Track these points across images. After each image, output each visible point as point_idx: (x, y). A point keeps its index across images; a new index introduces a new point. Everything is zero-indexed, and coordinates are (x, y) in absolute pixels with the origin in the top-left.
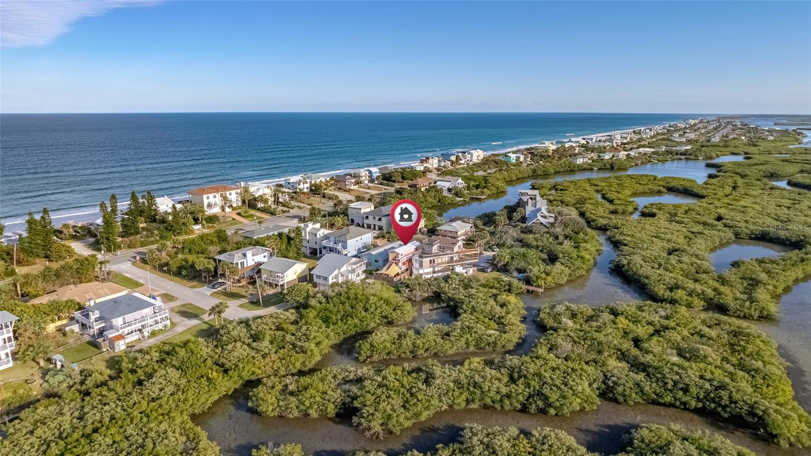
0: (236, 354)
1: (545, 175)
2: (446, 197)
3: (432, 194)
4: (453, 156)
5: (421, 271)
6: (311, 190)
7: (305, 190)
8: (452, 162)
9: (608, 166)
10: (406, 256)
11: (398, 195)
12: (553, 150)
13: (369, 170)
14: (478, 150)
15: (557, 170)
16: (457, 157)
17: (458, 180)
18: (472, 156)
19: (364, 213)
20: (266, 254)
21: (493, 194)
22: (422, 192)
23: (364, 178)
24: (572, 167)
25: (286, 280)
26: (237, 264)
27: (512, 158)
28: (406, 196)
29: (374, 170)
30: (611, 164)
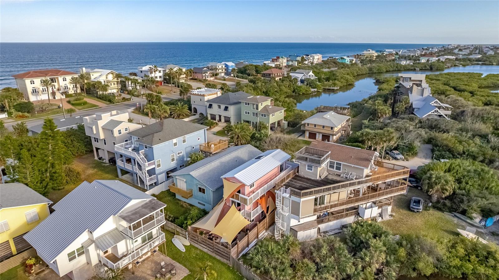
1: (379, 73)
2: (300, 87)
3: (287, 83)
4: (299, 58)
5: (294, 223)
6: (165, 79)
7: (158, 79)
8: (299, 62)
9: (428, 67)
10: (260, 186)
11: (251, 84)
12: (376, 56)
13: (225, 64)
14: (318, 54)
15: (388, 69)
16: (303, 58)
17: (309, 73)
18: (313, 59)
19: (208, 101)
21: (344, 86)
22: (276, 81)
23: (220, 71)
24: (399, 67)
27: (346, 60)
28: (260, 84)
29: (231, 64)
30: (431, 66)
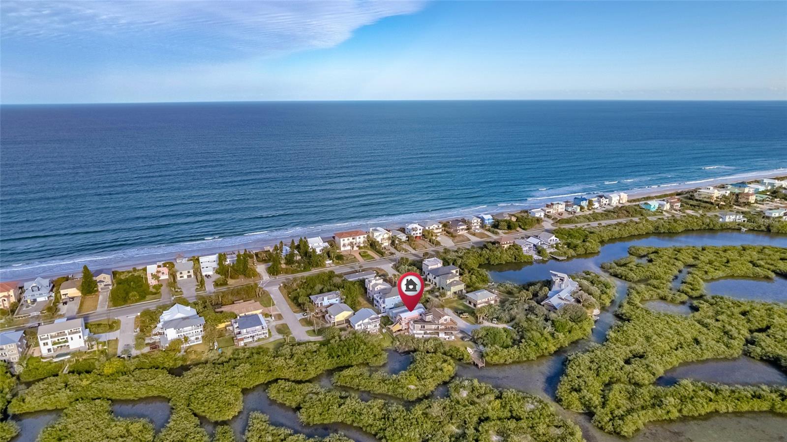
0: (277, 363)
4: (584, 202)
5: (414, 332)
6: (423, 235)
7: (419, 235)
10: (408, 319)
16: (590, 202)
17: (551, 237)
18: (611, 200)
19: (429, 270)
20: (338, 299)
23: (475, 224)
25: (336, 320)
26: (318, 304)
27: (652, 207)
30: (769, 226)
